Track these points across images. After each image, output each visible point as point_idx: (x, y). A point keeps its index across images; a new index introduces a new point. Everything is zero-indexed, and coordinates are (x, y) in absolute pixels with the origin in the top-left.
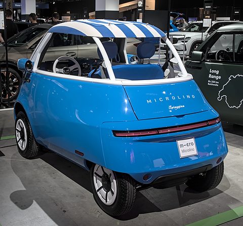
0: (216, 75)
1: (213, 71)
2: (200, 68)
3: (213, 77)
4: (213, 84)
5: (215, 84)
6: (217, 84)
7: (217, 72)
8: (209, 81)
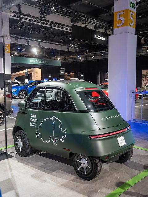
0: (35, 119)
1: (33, 116)
2: (26, 113)
3: (33, 120)
4: (33, 125)
5: (34, 125)
6: (35, 125)
7: (35, 116)
8: (31, 123)
